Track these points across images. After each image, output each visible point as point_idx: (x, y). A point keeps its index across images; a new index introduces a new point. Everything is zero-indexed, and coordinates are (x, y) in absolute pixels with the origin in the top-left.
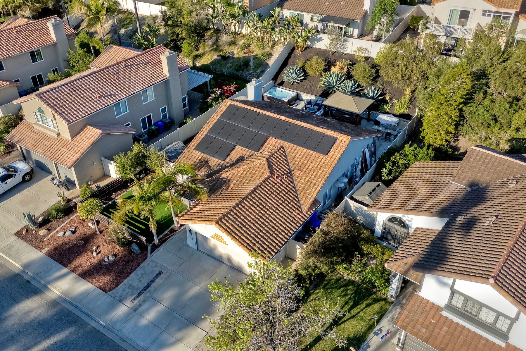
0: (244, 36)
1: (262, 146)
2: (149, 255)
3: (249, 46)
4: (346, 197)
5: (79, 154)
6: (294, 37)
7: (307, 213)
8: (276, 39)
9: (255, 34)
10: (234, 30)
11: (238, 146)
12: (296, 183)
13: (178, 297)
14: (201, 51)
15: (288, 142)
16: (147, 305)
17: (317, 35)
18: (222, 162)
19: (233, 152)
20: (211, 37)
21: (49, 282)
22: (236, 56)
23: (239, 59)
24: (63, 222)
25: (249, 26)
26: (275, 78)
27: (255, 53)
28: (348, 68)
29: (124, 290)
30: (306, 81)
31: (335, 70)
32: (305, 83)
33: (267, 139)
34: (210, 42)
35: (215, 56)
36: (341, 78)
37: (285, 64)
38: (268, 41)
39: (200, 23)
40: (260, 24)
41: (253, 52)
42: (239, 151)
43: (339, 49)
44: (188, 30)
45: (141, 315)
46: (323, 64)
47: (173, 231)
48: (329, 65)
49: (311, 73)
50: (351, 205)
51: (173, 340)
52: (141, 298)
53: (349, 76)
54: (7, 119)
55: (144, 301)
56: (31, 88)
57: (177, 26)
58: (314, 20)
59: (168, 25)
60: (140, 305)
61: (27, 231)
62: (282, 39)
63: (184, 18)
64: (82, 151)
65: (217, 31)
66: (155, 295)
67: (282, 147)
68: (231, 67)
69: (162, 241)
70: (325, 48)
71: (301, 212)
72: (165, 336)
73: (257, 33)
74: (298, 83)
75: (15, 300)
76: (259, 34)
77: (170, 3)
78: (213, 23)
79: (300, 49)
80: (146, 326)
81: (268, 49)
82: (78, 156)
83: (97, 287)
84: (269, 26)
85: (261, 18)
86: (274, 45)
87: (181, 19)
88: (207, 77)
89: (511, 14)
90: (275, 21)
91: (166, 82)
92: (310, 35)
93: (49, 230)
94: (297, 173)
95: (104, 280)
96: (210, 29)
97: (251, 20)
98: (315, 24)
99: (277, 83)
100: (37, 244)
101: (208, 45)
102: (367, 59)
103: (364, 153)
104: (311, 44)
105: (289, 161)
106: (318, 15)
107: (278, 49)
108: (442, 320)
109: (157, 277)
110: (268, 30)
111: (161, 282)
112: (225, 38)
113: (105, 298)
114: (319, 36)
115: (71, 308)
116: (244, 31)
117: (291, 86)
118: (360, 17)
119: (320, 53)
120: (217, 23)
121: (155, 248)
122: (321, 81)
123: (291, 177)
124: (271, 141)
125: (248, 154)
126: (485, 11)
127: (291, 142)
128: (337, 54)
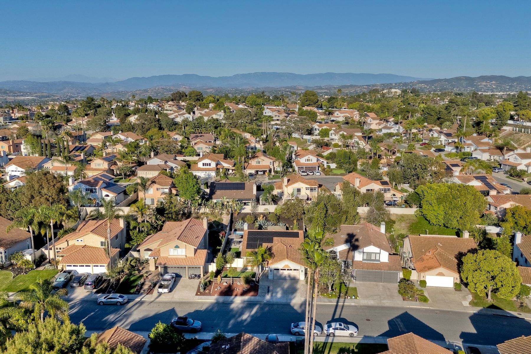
1: (273, 241)
13: (283, 289)
21: (232, 300)
24: (211, 287)
29: (261, 294)
31: (260, 219)
33: (273, 238)
36: (264, 222)
37: (232, 221)
38: (217, 213)
45: (276, 296)
46: (254, 218)
49: (249, 222)
60: (272, 295)
61: (200, 293)
64: (204, 258)
66: (274, 291)
79: (236, 214)
84: (221, 205)
86: (221, 215)
89: (316, 188)
93: (209, 290)
95: (251, 294)
100: (211, 294)
104: (240, 212)
107: (224, 216)
108: (361, 263)
109: (268, 288)
111: (272, 288)
113: (258, 297)
118: (254, 197)
121: (258, 283)
124: (275, 239)
125: (270, 245)
126: (306, 188)
127: (283, 237)
128: (254, 214)
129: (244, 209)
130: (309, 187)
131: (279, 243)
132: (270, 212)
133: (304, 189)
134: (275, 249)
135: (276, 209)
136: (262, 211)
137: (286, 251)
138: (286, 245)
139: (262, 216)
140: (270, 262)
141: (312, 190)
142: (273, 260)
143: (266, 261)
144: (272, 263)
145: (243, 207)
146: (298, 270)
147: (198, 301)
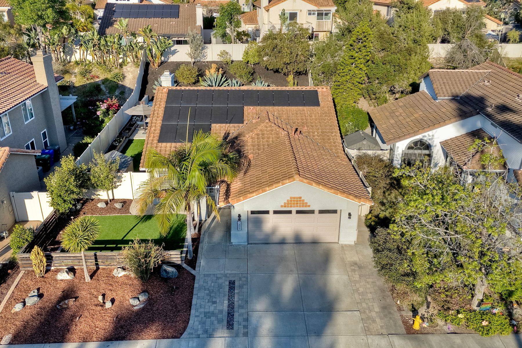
2: (193, 272)
3: (90, 71)
10: (62, 58)
11: (213, 125)
12: (311, 137)
15: (269, 106)
19: (213, 132)
22: (77, 85)
23: (83, 86)
29: (203, 323)
31: (211, 73)
33: (243, 110)
36: (221, 79)
41: (98, 77)
42: (219, 129)
43: (199, 58)
67: (268, 112)
76: (99, 56)
79: (156, 64)
83: (155, 338)
84: (117, 41)
89: (330, 11)
104: (165, 58)
105: (286, 121)
109: (232, 288)
113: (185, 344)
116: (75, 58)
121: (191, 263)
123: (301, 133)
124: (249, 111)
125: (233, 129)
126: (309, 11)
127: (274, 105)
128: (199, 64)
129: (174, 52)
130: (315, 8)
131: (262, 121)
132: (232, 61)
133: (305, 13)
134: (250, 140)
135: (247, 53)
136: (216, 58)
137: (289, 148)
138: (284, 126)
139: (214, 66)
140: (236, 185)
141: (320, 15)
142: (248, 179)
143: (223, 182)
144: (244, 193)
145: (172, 49)
146: (335, 212)
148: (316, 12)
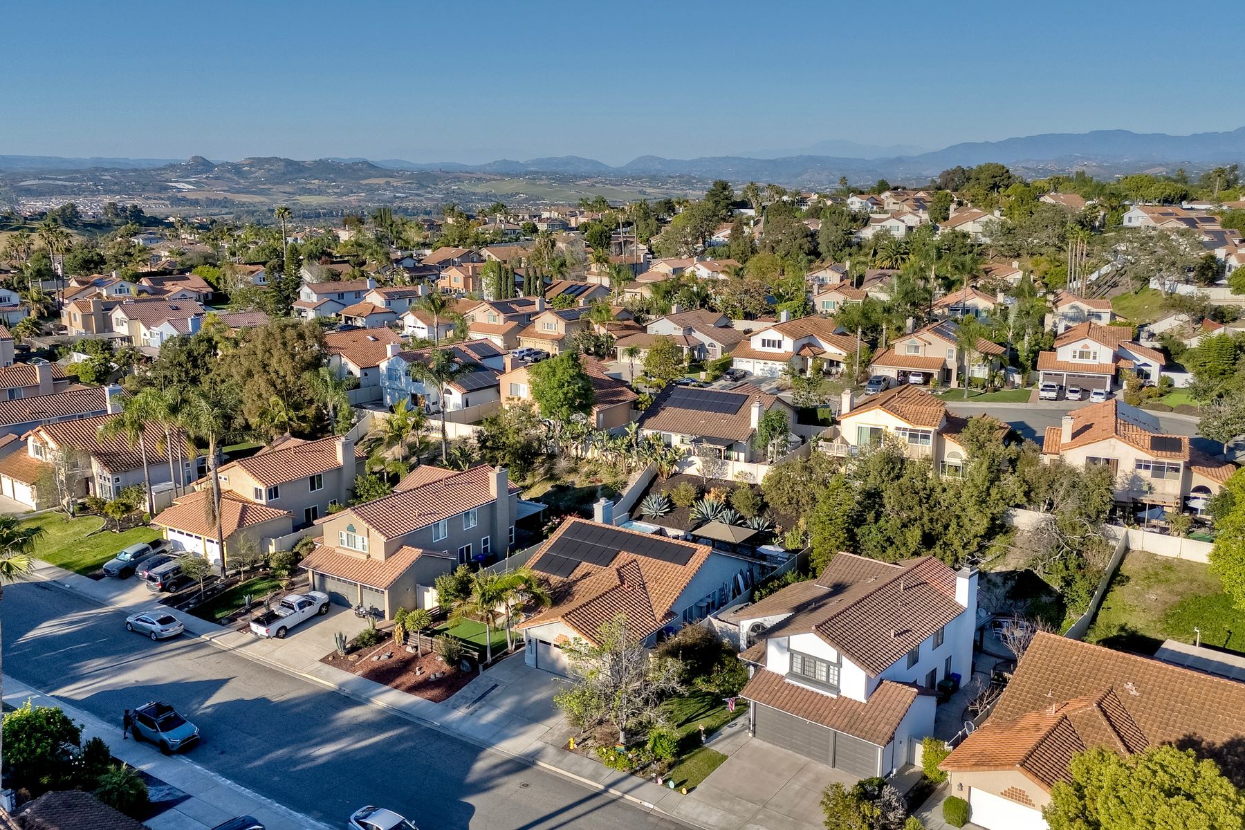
0: (589, 462)
1: (611, 561)
2: (481, 672)
3: (596, 473)
4: (709, 616)
5: (397, 574)
6: (656, 460)
7: (661, 621)
8: (633, 464)
9: (604, 458)
10: (575, 454)
11: (583, 563)
12: (649, 594)
13: (519, 703)
14: (528, 482)
15: (642, 555)
16: (483, 710)
17: (687, 458)
18: (565, 579)
19: (578, 569)
20: (542, 463)
21: (372, 696)
22: (577, 486)
23: (581, 489)
24: (374, 649)
25: (596, 447)
26: (632, 510)
27: (604, 482)
28: (727, 497)
29: (456, 700)
30: (673, 514)
31: (710, 498)
32: (670, 516)
33: (618, 554)
34: (542, 471)
35: (548, 487)
36: (717, 507)
37: (645, 493)
38: (622, 466)
39: (529, 445)
40: (611, 445)
41: (601, 481)
42: (585, 566)
43: (717, 475)
44: (513, 454)
45: (479, 717)
46: (695, 492)
47: (506, 653)
48: (701, 493)
49: (679, 504)
50: (715, 626)
51: (515, 733)
52: (477, 705)
53: (728, 505)
54: (281, 555)
55: (480, 708)
56: (303, 524)
57: (498, 449)
58: (685, 442)
59: (487, 447)
60: (476, 711)
61: (334, 658)
62: (641, 464)
63: (508, 438)
64: (400, 571)
65: (552, 456)
66: (493, 702)
67: (635, 560)
68: (570, 500)
69: (495, 662)
70: (697, 474)
71: (655, 620)
72: (506, 731)
73: (606, 456)
74: (662, 516)
75: (338, 709)
76: (610, 457)
77: (489, 420)
78: (546, 446)
79: (665, 475)
80: (484, 725)
81: (621, 477)
82: (394, 576)
83: (425, 699)
84: (624, 446)
85: (612, 437)
86: (630, 471)
87: (504, 439)
88: (542, 507)
89: (930, 432)
90: (631, 440)
91: (492, 505)
92: (677, 458)
93: (360, 656)
94: (650, 585)
95: (435, 692)
96: (542, 454)
97: (599, 440)
98: (688, 447)
99: (633, 517)
100: (351, 667)
101: (539, 474)
102: (752, 486)
103: (736, 578)
104: (680, 469)
105: (643, 574)
106: (689, 436)
107: (636, 476)
108: (785, 685)
109: (492, 689)
110: (623, 452)
111: (498, 692)
112: (562, 464)
113: (436, 707)
114: (689, 459)
115: (402, 716)
116: (589, 455)
117: (653, 520)
118: (746, 437)
119: (691, 479)
120: (551, 446)
121: (486, 667)
122: (693, 512)
123: (644, 588)
124: (623, 556)
125: (593, 570)
126: (898, 428)
128: (714, 482)
130: (909, 426)
137: (597, 596)
141: (913, 435)
147: (307, 676)
148: (908, 433)
